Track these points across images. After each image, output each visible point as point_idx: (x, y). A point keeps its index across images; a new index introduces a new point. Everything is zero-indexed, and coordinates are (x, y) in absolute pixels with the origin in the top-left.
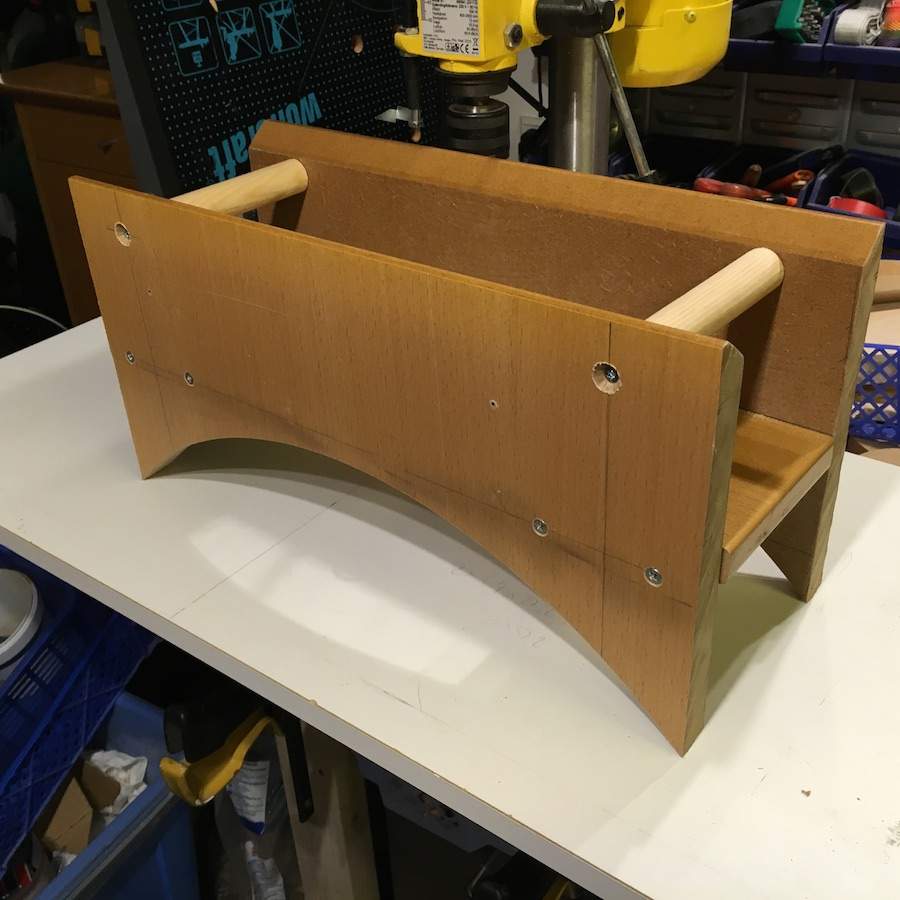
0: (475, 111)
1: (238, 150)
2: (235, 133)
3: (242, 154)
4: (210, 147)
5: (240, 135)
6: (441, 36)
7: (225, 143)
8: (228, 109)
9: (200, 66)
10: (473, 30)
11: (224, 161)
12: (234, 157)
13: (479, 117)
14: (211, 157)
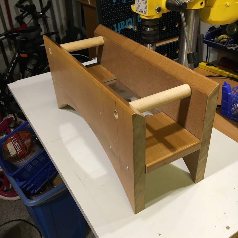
0: (148, 29)
1: (122, 26)
2: (122, 21)
3: (123, 27)
4: (114, 24)
5: (123, 22)
6: (139, 8)
7: (119, 24)
8: (121, 15)
9: (115, 3)
10: (146, 8)
11: (117, 28)
12: (120, 27)
13: (150, 31)
14: (114, 27)
